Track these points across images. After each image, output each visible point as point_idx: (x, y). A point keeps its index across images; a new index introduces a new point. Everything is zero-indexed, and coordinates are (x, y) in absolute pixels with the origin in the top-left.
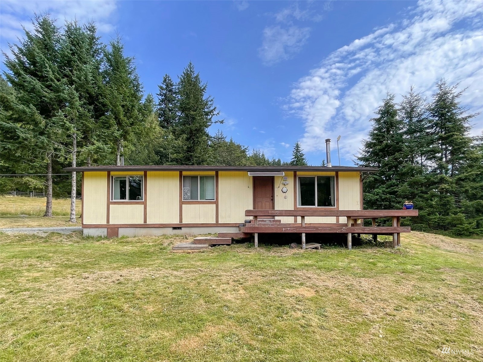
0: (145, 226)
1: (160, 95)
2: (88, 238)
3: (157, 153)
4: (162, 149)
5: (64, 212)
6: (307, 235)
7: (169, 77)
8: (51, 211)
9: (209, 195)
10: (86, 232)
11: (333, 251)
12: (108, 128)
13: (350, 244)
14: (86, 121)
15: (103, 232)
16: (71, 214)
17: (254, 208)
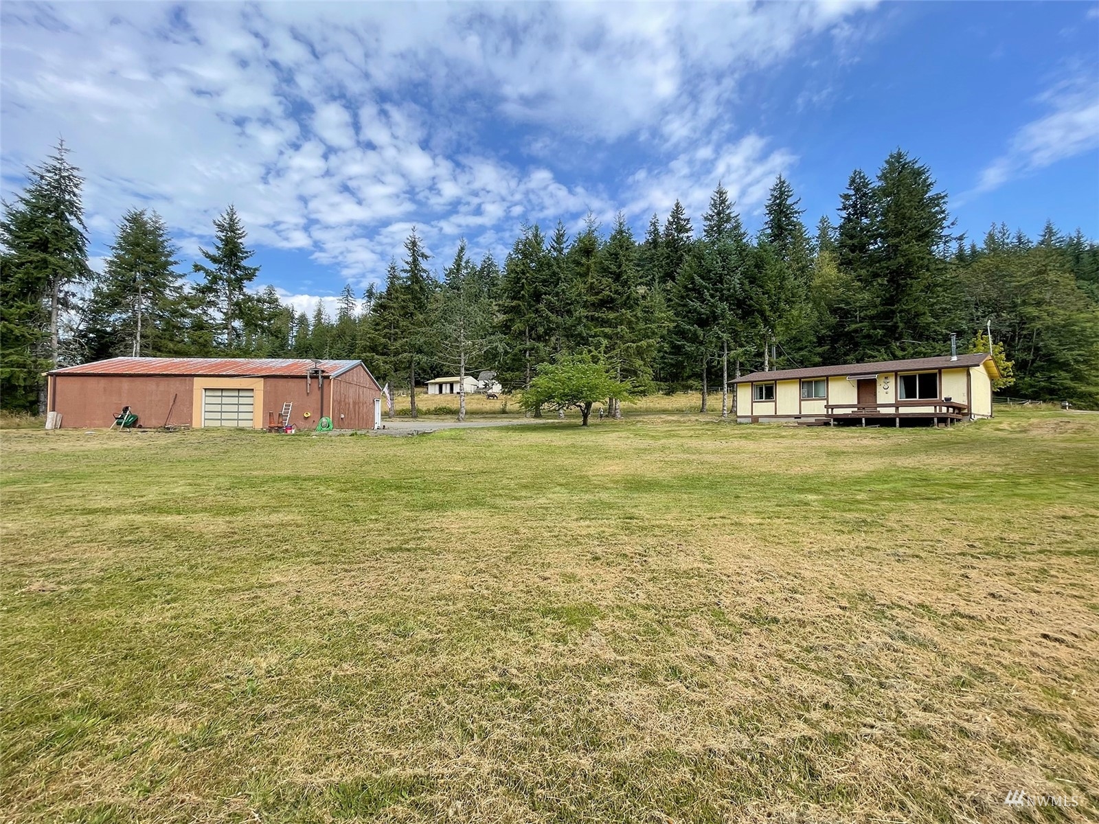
0: (776, 416)
1: (845, 208)
2: (740, 424)
3: (834, 311)
4: (843, 306)
5: (712, 408)
6: (866, 419)
7: (860, 173)
8: (706, 407)
9: (822, 393)
10: (739, 420)
11: (884, 430)
12: (754, 327)
13: (898, 424)
14: (735, 326)
15: (750, 420)
16: (724, 410)
17: (859, 402)
